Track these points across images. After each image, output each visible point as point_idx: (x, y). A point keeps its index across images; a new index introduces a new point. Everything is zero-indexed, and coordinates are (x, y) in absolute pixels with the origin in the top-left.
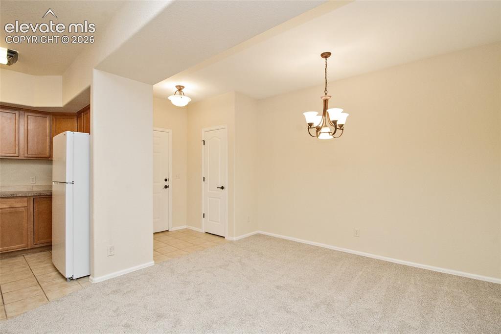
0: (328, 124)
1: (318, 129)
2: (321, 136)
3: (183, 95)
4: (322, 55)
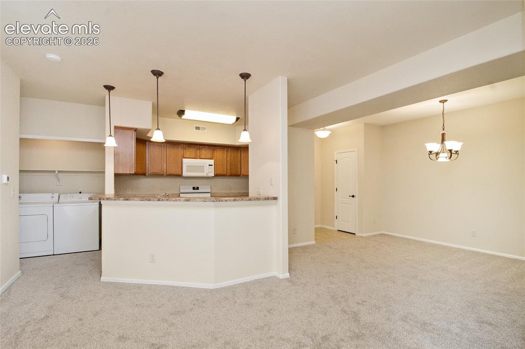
0: (445, 151)
1: (437, 154)
2: (440, 160)
3: (325, 130)
4: (440, 102)
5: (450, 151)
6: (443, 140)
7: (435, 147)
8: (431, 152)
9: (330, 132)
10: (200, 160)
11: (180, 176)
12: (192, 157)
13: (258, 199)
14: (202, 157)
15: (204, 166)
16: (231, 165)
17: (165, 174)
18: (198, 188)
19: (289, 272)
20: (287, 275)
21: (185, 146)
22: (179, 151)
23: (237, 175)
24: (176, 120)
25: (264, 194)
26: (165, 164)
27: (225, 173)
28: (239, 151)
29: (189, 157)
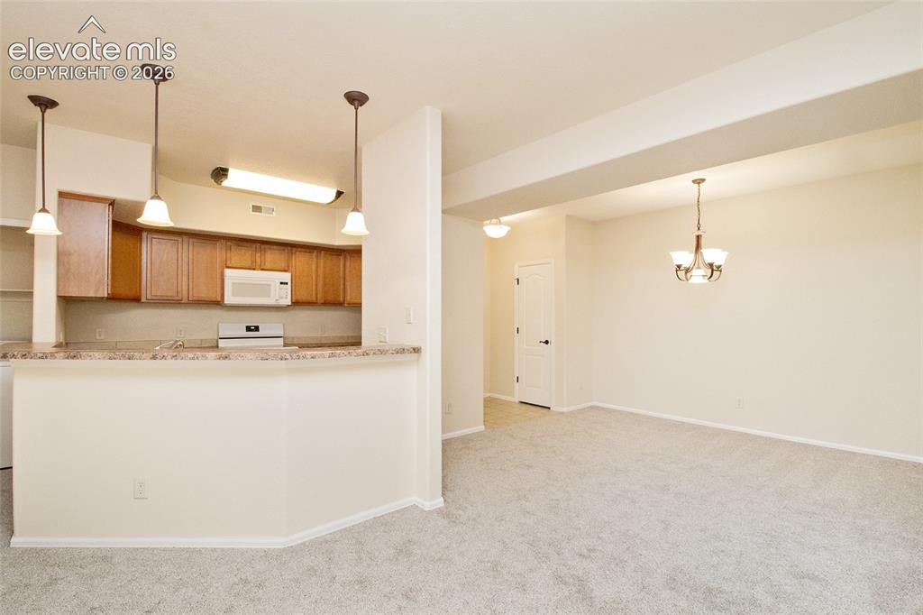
0: (701, 265)
1: (687, 270)
2: (692, 280)
3: (500, 223)
4: (694, 181)
5: (711, 265)
6: (698, 247)
7: (684, 257)
8: (679, 267)
9: (509, 228)
10: (263, 272)
11: (218, 303)
12: (244, 265)
13: (382, 352)
14: (268, 266)
15: (269, 285)
16: (325, 284)
17: (185, 300)
18: (257, 329)
19: (443, 495)
20: (440, 502)
21: (229, 243)
22: (218, 253)
23: (336, 304)
24: (209, 189)
25: (394, 340)
26: (185, 279)
27: (314, 299)
28: (342, 258)
29: (238, 265)
